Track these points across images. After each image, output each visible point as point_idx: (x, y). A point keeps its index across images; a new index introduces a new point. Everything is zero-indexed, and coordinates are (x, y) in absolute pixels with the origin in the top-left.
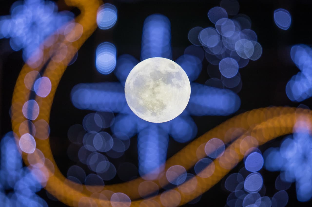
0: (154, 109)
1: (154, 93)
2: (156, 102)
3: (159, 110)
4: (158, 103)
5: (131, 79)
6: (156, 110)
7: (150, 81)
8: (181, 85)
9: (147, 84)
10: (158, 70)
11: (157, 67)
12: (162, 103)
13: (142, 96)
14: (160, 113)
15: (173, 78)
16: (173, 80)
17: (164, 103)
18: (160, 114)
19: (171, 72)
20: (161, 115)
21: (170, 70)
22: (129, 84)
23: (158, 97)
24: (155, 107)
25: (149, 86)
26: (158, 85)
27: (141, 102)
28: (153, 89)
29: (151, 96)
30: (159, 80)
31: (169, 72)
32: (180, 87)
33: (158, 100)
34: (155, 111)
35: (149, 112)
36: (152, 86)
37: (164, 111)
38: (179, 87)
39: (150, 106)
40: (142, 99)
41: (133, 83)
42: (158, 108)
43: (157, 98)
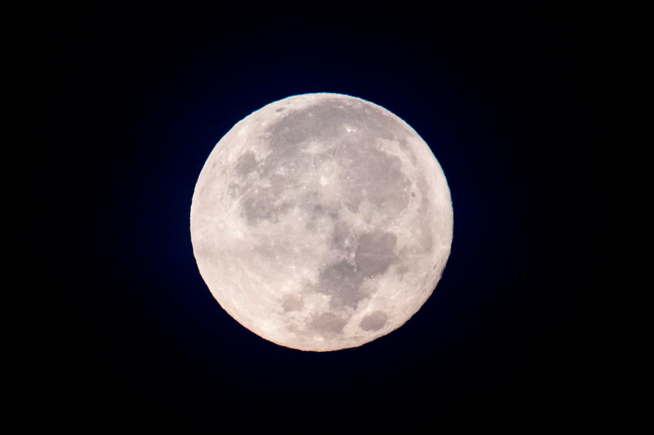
0: (262, 176)
1: (319, 208)
2: (285, 197)
3: (249, 190)
4: (277, 203)
5: (414, 159)
6: (256, 180)
7: (368, 221)
8: (292, 314)
9: (365, 206)
10: (392, 269)
11: (403, 271)
12: (268, 217)
13: (334, 163)
14: (237, 186)
15: (333, 304)
16: (326, 298)
17: (266, 223)
18: (233, 186)
19: (355, 308)
20: (230, 187)
21: (368, 309)
22: (403, 144)
23: (296, 218)
24: (267, 184)
25: (354, 208)
26: (337, 240)
27: (314, 148)
28: (335, 216)
29: (316, 194)
30: (353, 255)
31: (360, 304)
32: (287, 309)
33: (285, 207)
34: (254, 174)
35: (262, 154)
36: (347, 215)
37: (236, 204)
38: (290, 304)
39: (281, 171)
40: (323, 156)
41: (397, 159)
42: (256, 191)
43: (296, 211)
